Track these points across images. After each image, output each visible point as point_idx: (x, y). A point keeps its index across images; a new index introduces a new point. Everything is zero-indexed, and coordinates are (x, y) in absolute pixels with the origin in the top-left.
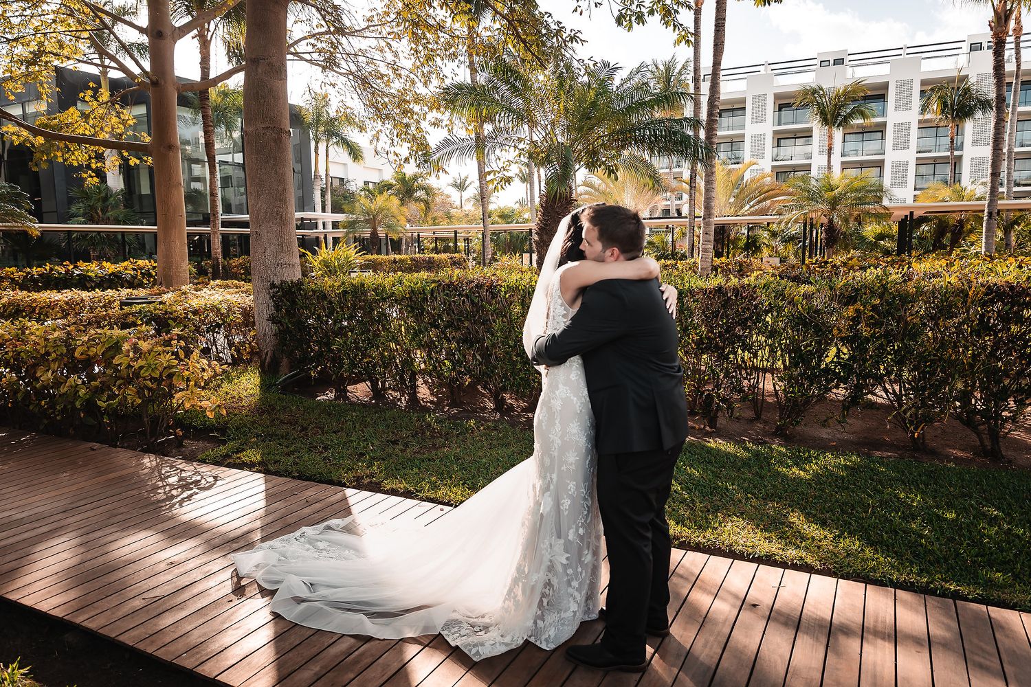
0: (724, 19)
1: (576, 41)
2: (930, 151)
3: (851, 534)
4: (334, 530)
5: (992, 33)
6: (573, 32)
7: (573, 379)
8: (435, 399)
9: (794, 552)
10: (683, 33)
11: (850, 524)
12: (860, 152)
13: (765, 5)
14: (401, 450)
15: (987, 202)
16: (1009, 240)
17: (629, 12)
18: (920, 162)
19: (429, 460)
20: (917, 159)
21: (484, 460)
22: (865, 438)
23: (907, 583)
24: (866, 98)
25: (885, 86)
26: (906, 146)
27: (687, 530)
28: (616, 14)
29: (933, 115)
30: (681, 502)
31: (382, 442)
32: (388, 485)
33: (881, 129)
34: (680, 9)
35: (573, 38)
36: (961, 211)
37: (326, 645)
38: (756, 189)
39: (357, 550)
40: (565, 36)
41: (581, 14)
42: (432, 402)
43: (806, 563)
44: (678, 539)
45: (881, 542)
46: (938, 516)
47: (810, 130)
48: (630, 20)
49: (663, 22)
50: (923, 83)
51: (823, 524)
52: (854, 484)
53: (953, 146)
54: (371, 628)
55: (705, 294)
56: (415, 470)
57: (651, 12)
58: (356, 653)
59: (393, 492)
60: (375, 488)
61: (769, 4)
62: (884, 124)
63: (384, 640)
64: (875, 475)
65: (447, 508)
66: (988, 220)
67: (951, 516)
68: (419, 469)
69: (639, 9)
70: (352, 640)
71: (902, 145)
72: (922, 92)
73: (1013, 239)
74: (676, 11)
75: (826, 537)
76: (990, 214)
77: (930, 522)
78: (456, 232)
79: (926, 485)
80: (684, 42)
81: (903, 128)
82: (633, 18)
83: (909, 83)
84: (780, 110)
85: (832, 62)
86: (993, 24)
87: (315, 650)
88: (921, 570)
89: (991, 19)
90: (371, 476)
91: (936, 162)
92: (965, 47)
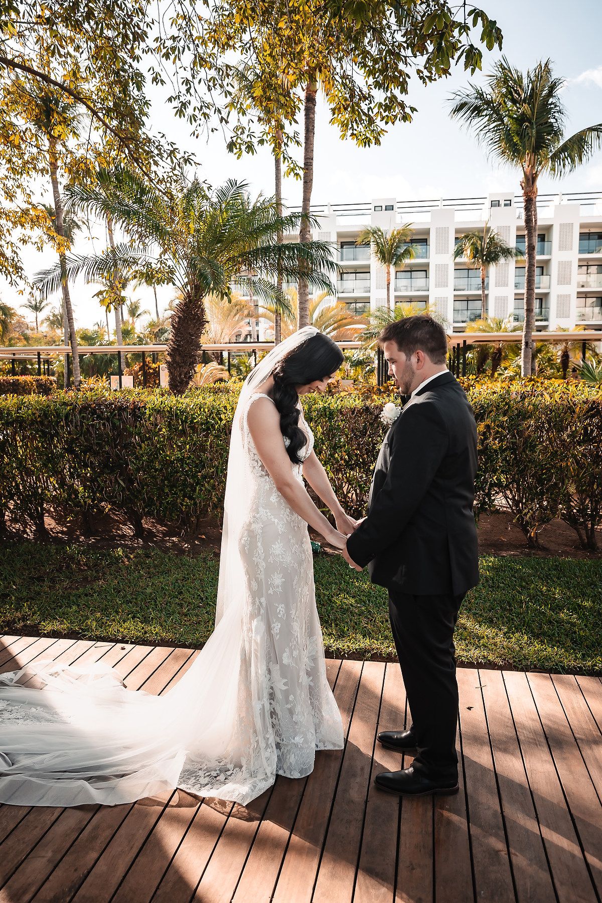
0: (312, 159)
1: (190, 163)
2: (463, 290)
3: (518, 629)
4: (8, 686)
5: (523, 191)
6: (187, 155)
7: (273, 501)
8: (65, 529)
9: (477, 652)
10: (292, 166)
11: (512, 619)
12: (409, 288)
13: (365, 146)
14: (50, 587)
15: (524, 333)
16: (534, 366)
17: (239, 141)
18: (457, 299)
19: (86, 595)
20: (455, 296)
21: (149, 590)
22: (485, 540)
23: (576, 668)
24: (413, 241)
25: (427, 232)
26: (446, 285)
27: (376, 642)
28: (229, 140)
29: (466, 258)
30: (360, 615)
31: (24, 579)
32: (48, 627)
33: (424, 269)
34: (289, 143)
35: (187, 161)
36: (500, 341)
37: (49, 823)
38: (331, 318)
39: (45, 707)
40: (178, 156)
41: (197, 137)
42: (62, 532)
43: (489, 660)
44: (369, 652)
45: (544, 634)
46: (579, 605)
47: (368, 267)
48: (240, 149)
49: (273, 153)
50: (458, 231)
51: (491, 622)
52: (503, 583)
53: (484, 286)
54: (97, 795)
55: (353, 414)
56: (74, 608)
57: (261, 142)
58: (89, 827)
59: (56, 635)
60: (34, 631)
61: (369, 146)
62: (428, 265)
63: (116, 806)
64: (515, 572)
65: (128, 647)
66: (525, 349)
67: (587, 604)
68: (78, 605)
69: (249, 139)
70: (79, 813)
71: (442, 284)
72: (456, 238)
73: (537, 364)
74: (286, 144)
75: (497, 634)
76: (527, 344)
77: (574, 609)
78: (39, 354)
79: (558, 578)
80: (292, 174)
81: (442, 268)
82: (243, 147)
83: (445, 230)
84: (342, 247)
85: (384, 208)
86: (523, 185)
87: (38, 833)
88: (583, 655)
89: (522, 180)
90: (24, 619)
91: (468, 299)
92: (488, 203)
